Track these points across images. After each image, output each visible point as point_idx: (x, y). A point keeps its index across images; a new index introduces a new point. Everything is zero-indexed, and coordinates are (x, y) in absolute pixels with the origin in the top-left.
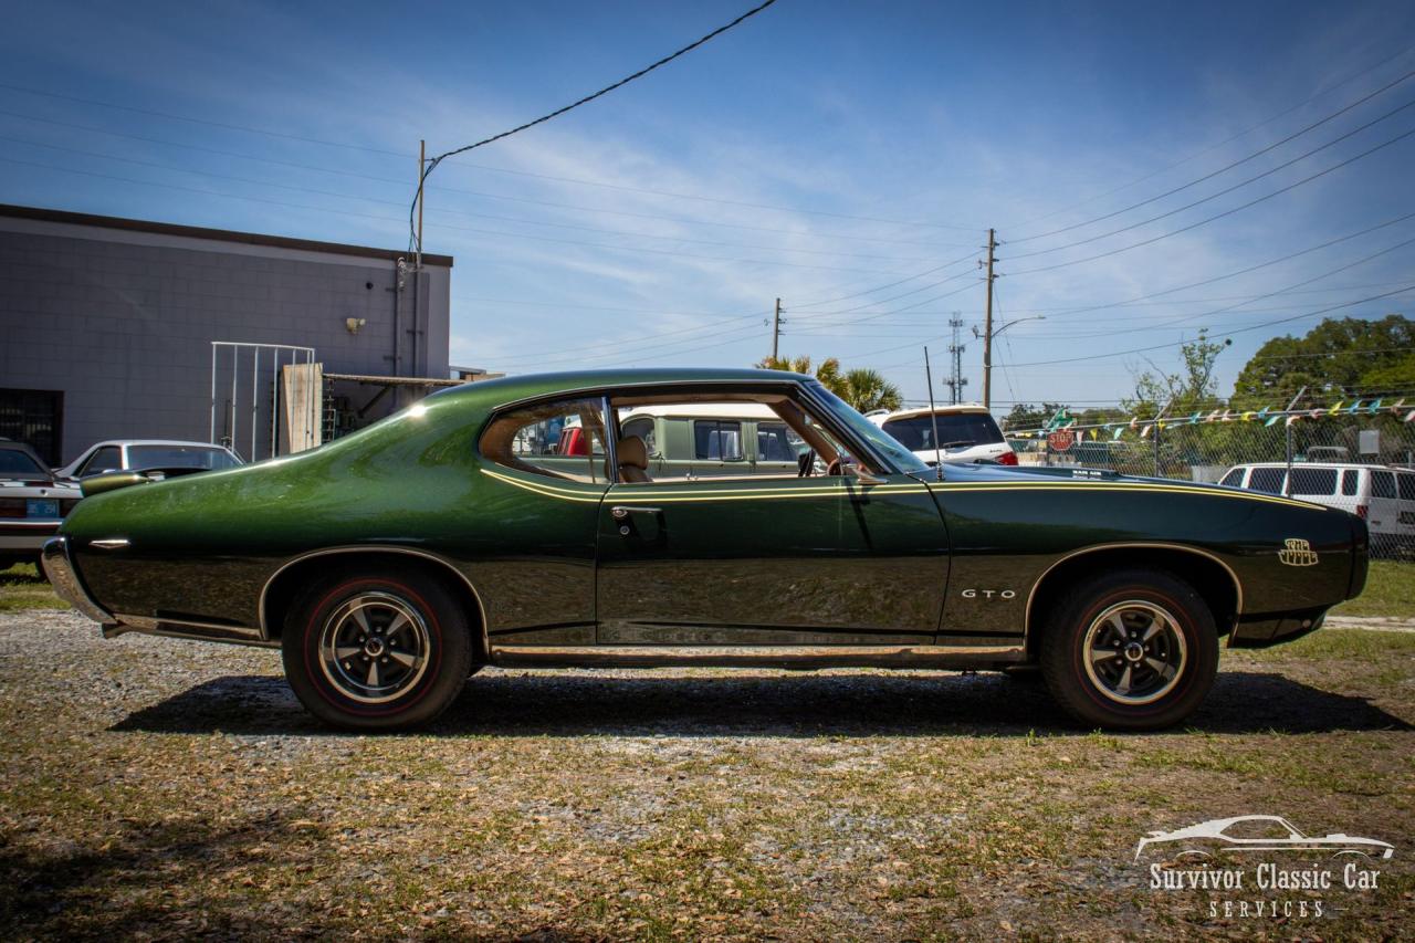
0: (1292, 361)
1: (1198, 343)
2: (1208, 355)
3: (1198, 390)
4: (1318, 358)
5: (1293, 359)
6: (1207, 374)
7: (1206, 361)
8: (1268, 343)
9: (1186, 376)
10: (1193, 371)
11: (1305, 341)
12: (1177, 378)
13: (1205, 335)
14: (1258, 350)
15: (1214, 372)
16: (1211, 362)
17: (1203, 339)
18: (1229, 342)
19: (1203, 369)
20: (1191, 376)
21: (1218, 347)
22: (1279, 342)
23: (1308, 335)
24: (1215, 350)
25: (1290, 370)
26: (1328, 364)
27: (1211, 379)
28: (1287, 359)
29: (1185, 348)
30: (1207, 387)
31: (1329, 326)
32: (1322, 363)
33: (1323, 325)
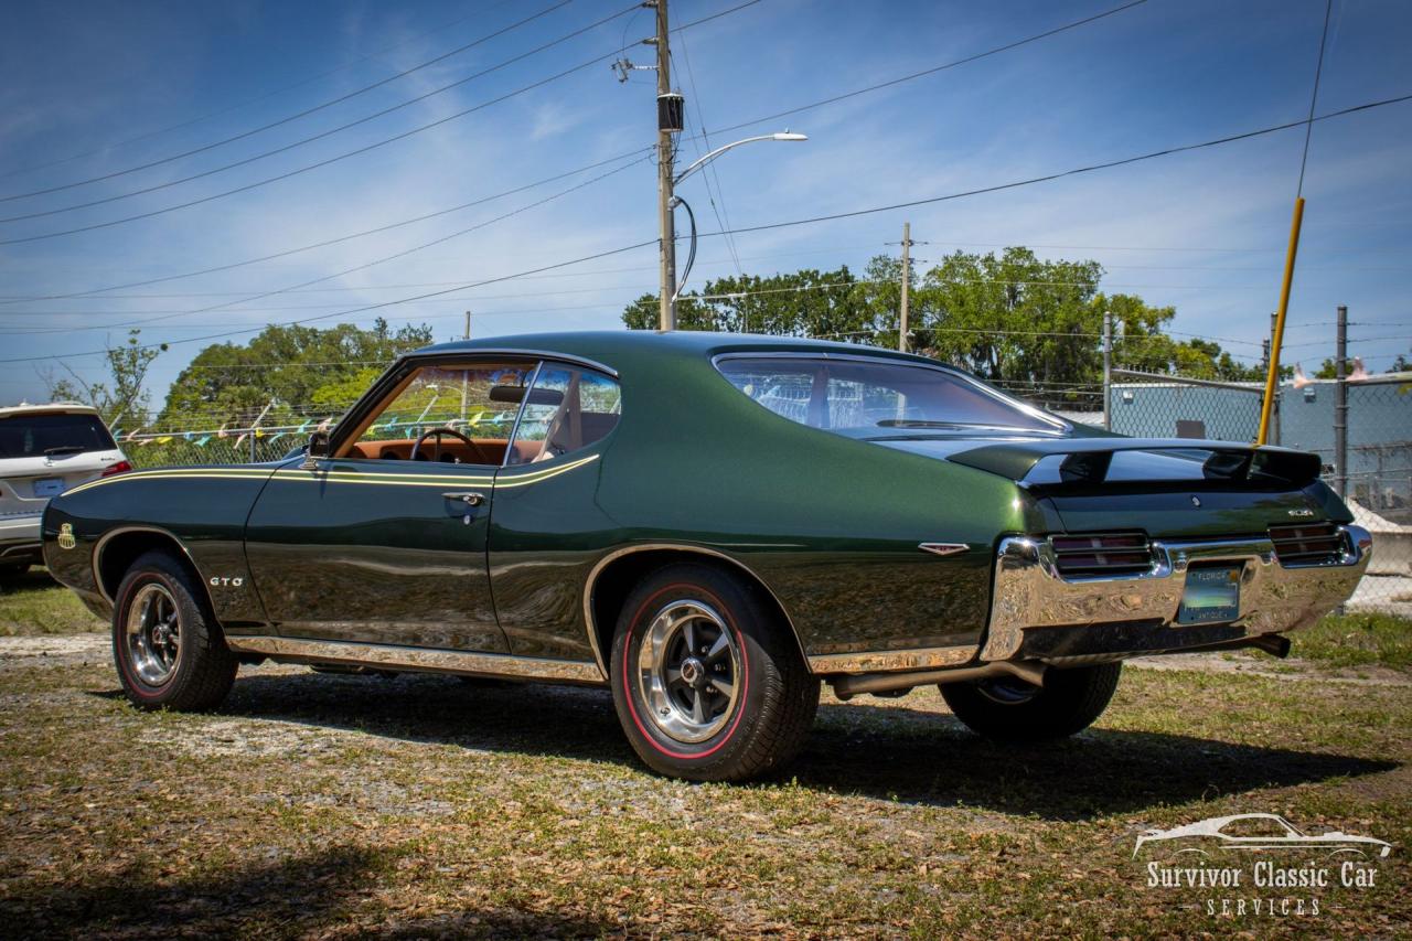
0: (233, 372)
1: (128, 346)
2: (140, 362)
3: (126, 402)
4: (263, 370)
5: (234, 369)
6: (138, 385)
7: (137, 370)
8: (205, 350)
9: (111, 386)
10: (120, 381)
11: (248, 349)
12: (101, 388)
13: (137, 337)
14: (194, 358)
15: (144, 383)
16: (143, 370)
17: (133, 342)
18: (164, 347)
19: (132, 378)
20: (118, 386)
21: (152, 352)
22: (218, 350)
23: (250, 343)
24: (149, 357)
25: (231, 383)
26: (274, 378)
27: (142, 391)
28: (228, 371)
29: (111, 352)
30: (138, 400)
31: (273, 333)
32: (267, 376)
33: (268, 333)
